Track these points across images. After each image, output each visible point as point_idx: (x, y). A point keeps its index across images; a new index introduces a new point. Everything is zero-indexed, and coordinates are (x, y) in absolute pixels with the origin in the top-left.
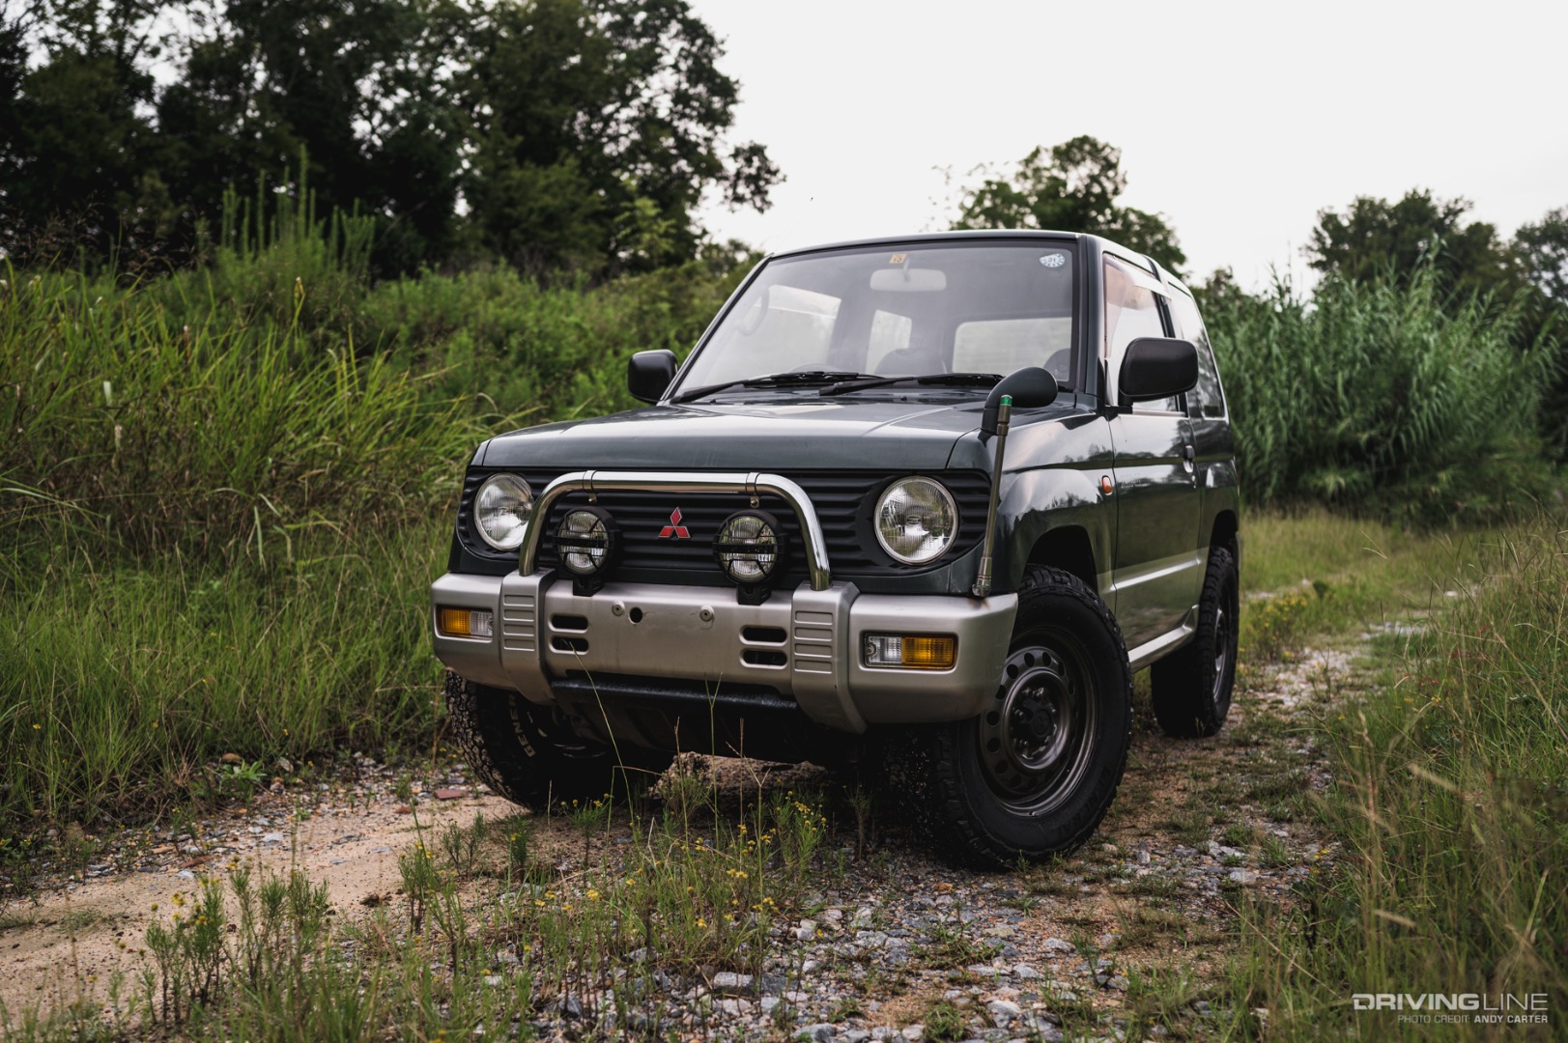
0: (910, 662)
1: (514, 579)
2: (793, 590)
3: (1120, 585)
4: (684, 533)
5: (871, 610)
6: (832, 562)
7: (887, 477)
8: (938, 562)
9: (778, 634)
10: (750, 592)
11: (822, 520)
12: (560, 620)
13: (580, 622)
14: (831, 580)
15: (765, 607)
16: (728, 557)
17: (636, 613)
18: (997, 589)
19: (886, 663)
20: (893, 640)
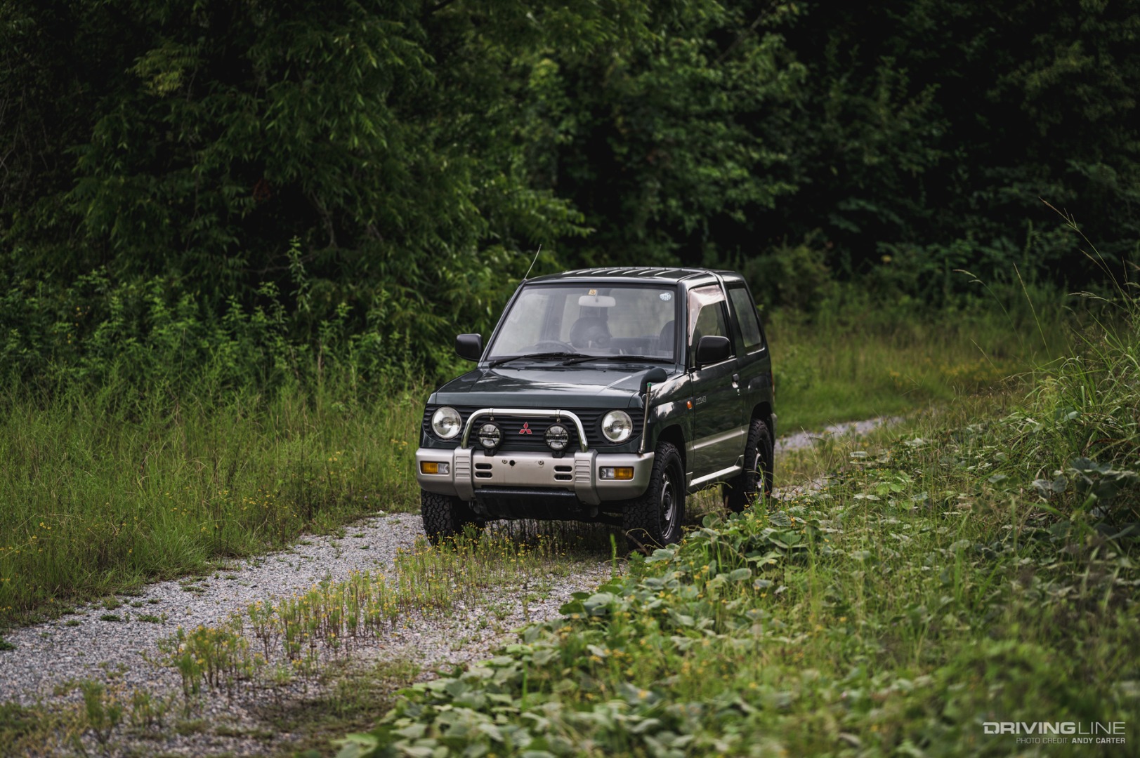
0: (617, 477)
1: (459, 451)
2: (574, 453)
3: (696, 447)
4: (529, 432)
5: (603, 460)
6: (588, 442)
7: (606, 411)
8: (626, 441)
9: (569, 469)
10: (557, 454)
11: (584, 427)
12: (479, 466)
13: (489, 466)
14: (588, 449)
15: (564, 459)
16: (549, 441)
17: (512, 463)
18: (646, 451)
19: (608, 478)
20: (612, 470)
